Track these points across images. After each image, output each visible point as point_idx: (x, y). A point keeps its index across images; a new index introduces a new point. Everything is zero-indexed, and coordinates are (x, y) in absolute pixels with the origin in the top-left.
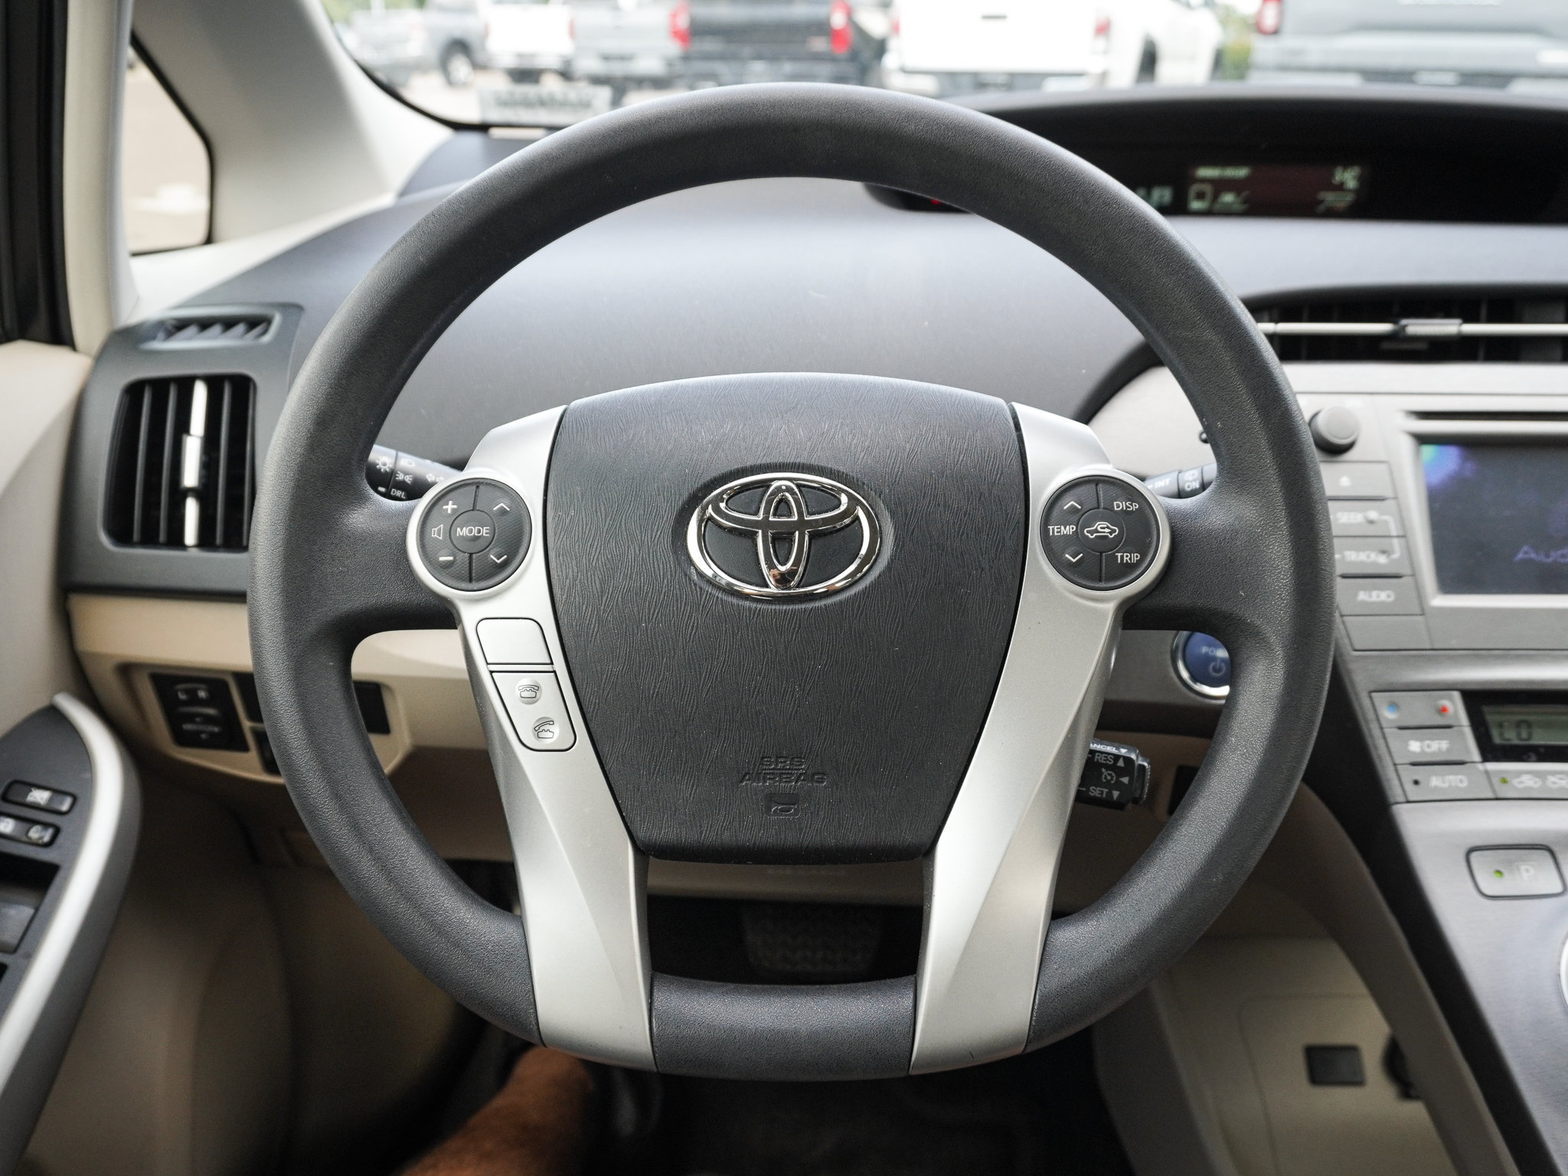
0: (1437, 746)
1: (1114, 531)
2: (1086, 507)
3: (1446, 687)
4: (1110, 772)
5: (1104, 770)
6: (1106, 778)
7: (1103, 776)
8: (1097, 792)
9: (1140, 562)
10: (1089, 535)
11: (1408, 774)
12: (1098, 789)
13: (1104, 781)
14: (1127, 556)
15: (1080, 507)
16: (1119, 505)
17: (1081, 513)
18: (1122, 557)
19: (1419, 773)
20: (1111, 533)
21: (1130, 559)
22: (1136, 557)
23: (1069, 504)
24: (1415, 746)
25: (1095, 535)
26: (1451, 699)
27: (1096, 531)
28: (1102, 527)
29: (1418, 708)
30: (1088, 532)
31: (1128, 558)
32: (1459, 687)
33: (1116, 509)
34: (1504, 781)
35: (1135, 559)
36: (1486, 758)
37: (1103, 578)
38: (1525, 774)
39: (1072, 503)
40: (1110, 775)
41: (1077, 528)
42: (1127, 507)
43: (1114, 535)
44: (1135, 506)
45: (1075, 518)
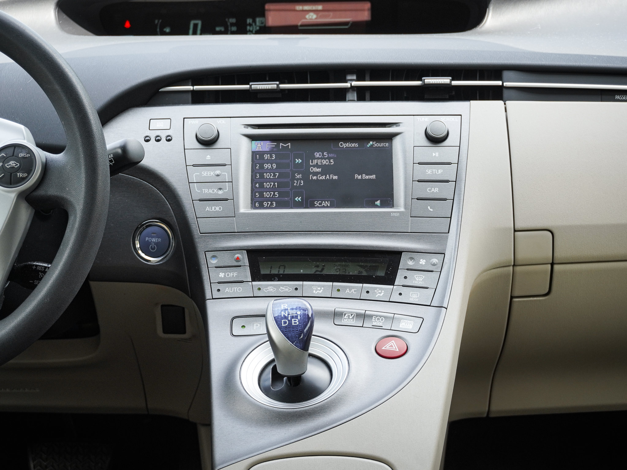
0: (232, 275)
1: (17, 165)
2: (8, 156)
3: (240, 249)
4: (42, 274)
5: (40, 273)
6: (41, 276)
7: (40, 276)
8: (37, 282)
9: (27, 177)
10: (7, 166)
11: (215, 287)
12: (37, 281)
13: (40, 277)
14: (21, 175)
15: (5, 156)
16: (21, 155)
17: (5, 158)
18: (19, 175)
19: (220, 286)
20: (16, 166)
21: (23, 176)
22: (25, 175)
23: (2, 155)
24: (222, 275)
25: (9, 166)
26: (242, 254)
27: (10, 165)
28: (12, 163)
29: (227, 259)
30: (7, 165)
31: (22, 175)
32: (246, 248)
33: (20, 156)
34: (259, 289)
35: (25, 176)
36: (253, 280)
37: (12, 184)
38: (269, 287)
39: (3, 154)
40: (42, 275)
41: (3, 164)
42: (24, 155)
43: (17, 166)
44: (29, 155)
45: (3, 160)
